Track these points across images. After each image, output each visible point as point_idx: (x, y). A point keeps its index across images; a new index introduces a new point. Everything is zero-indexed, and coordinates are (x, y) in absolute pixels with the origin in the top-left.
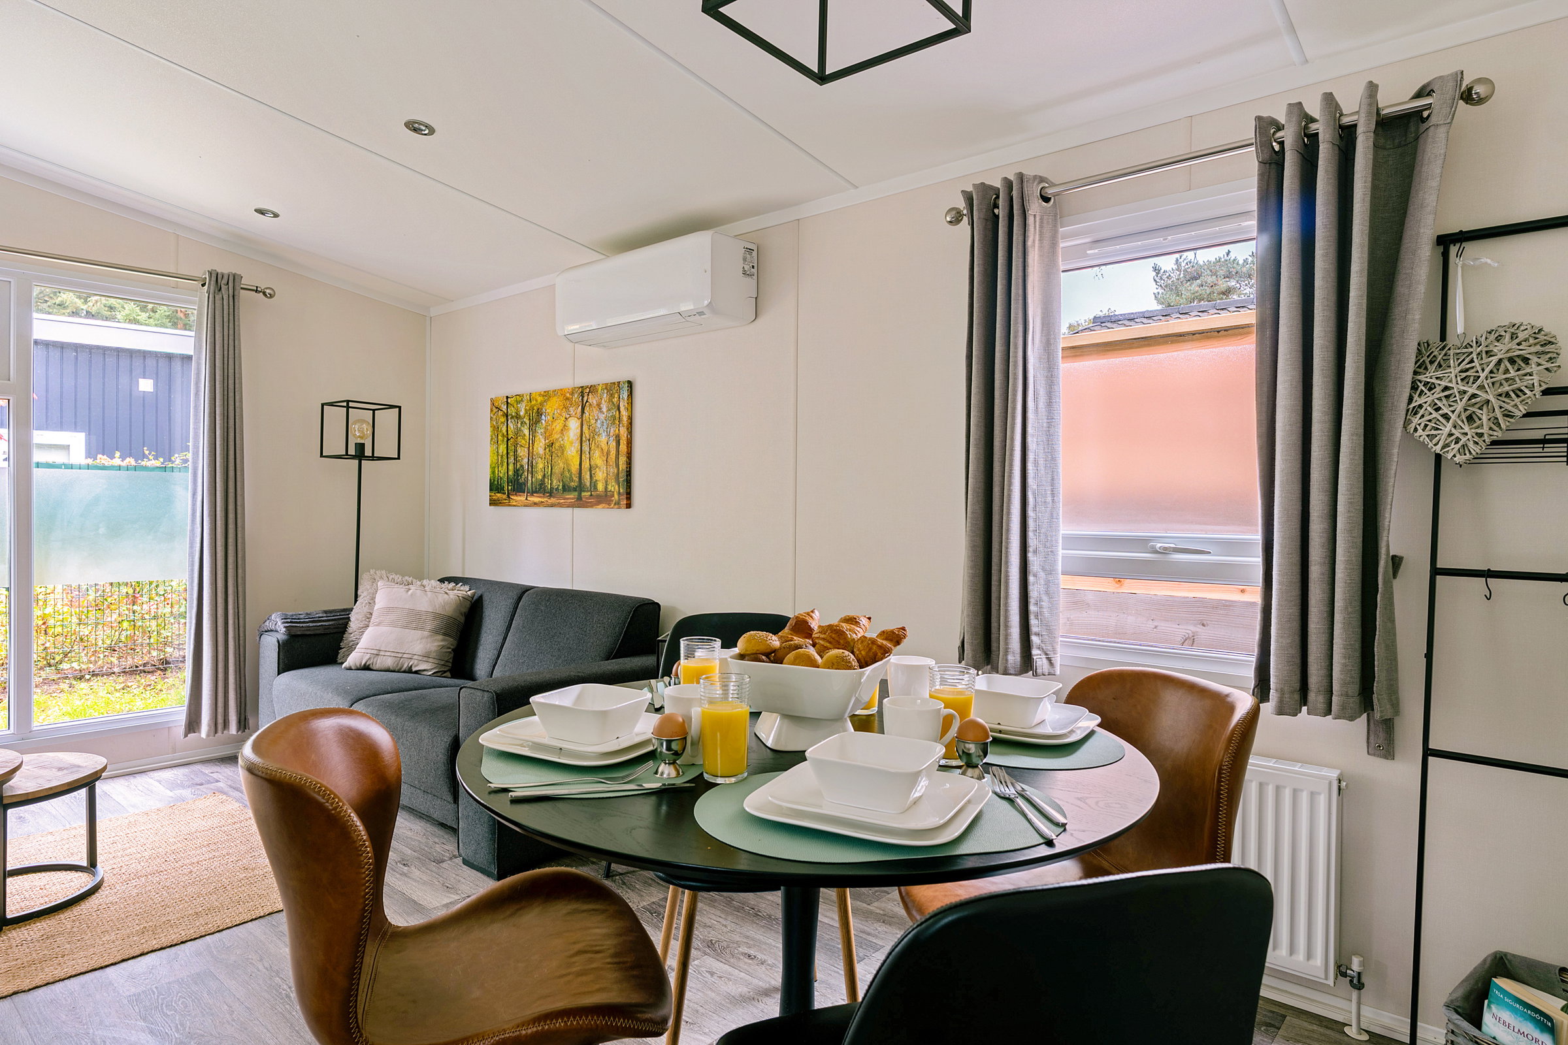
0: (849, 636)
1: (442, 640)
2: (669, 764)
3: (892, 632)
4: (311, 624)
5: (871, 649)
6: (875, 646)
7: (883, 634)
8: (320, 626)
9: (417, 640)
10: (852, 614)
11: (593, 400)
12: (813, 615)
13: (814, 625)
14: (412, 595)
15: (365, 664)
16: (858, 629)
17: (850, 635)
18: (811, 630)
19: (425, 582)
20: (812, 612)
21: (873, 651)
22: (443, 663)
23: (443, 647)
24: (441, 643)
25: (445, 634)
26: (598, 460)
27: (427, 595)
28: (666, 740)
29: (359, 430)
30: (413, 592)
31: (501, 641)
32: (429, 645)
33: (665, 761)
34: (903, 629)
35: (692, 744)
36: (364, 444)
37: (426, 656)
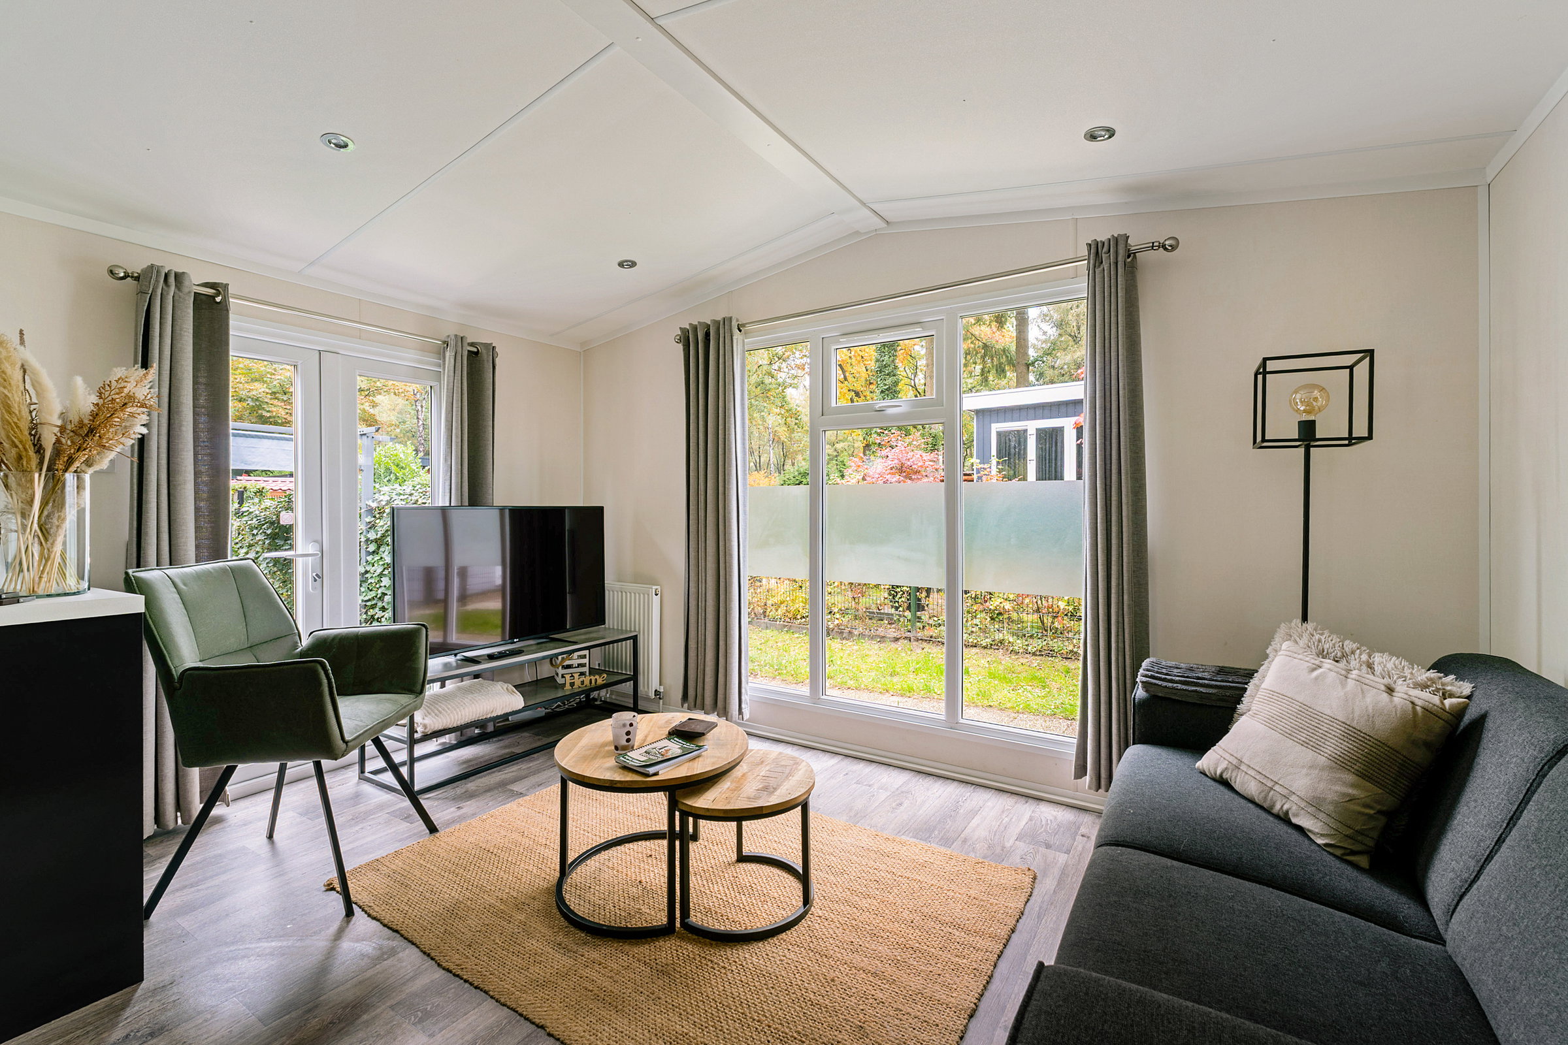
1: (1353, 786)
4: (1180, 686)
8: (1192, 691)
9: (1303, 767)
14: (1316, 678)
15: (1221, 775)
19: (1377, 658)
22: (1349, 832)
23: (1352, 799)
24: (1350, 791)
25: (1362, 775)
27: (1344, 685)
29: (1301, 402)
30: (1324, 672)
31: (1490, 843)
32: (1322, 786)
36: (1314, 422)
37: (1315, 804)
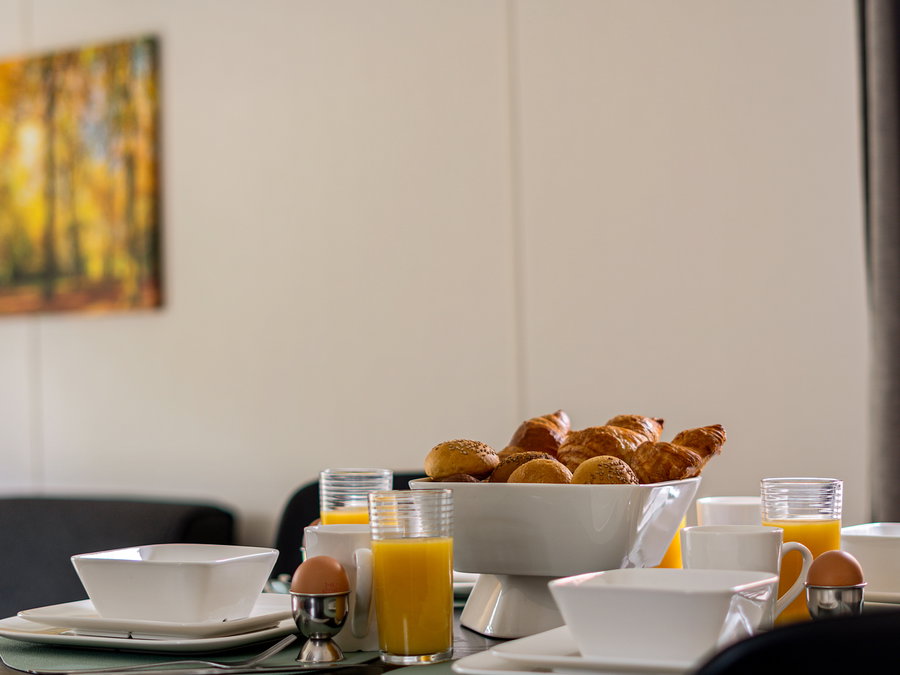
0: (623, 447)
2: (322, 641)
3: (698, 432)
5: (660, 460)
6: (668, 454)
7: (680, 437)
10: (627, 413)
11: (71, 80)
12: (558, 420)
13: (561, 437)
16: (640, 436)
17: (626, 444)
18: (555, 443)
20: (557, 415)
21: (664, 462)
26: (88, 209)
28: (316, 598)
33: (314, 635)
34: (718, 427)
35: (359, 611)
